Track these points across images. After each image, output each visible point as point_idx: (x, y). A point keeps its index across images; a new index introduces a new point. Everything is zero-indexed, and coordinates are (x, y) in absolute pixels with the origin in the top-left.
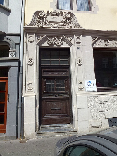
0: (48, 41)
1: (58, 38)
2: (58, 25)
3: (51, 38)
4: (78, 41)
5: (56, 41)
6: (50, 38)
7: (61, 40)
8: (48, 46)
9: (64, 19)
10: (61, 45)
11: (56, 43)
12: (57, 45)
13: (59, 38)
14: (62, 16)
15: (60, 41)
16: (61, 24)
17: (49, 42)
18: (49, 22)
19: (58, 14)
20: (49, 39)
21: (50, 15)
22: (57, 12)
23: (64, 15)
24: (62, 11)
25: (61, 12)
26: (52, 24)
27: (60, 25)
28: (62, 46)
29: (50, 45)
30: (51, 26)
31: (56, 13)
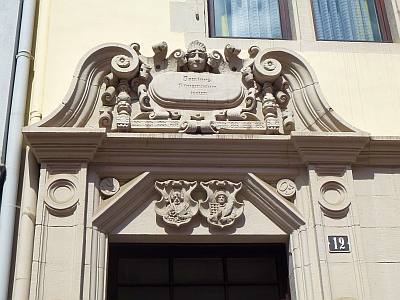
0: (160, 206)
1: (214, 188)
2: (218, 118)
3: (178, 188)
4: (333, 200)
5: (206, 206)
6: (169, 188)
7: (231, 196)
8: (162, 231)
9: (249, 85)
10: (232, 228)
11: (206, 213)
12: (213, 228)
13: (220, 188)
14: (234, 69)
15: (229, 204)
16: (231, 112)
17: (164, 212)
18: (166, 103)
19: (214, 60)
20: (163, 192)
21: (173, 65)
22: (209, 52)
23: (246, 67)
24: (235, 44)
25: (232, 53)
26: (181, 112)
27: (225, 117)
28: (239, 231)
29: (169, 227)
30: (179, 124)
31: (203, 54)
